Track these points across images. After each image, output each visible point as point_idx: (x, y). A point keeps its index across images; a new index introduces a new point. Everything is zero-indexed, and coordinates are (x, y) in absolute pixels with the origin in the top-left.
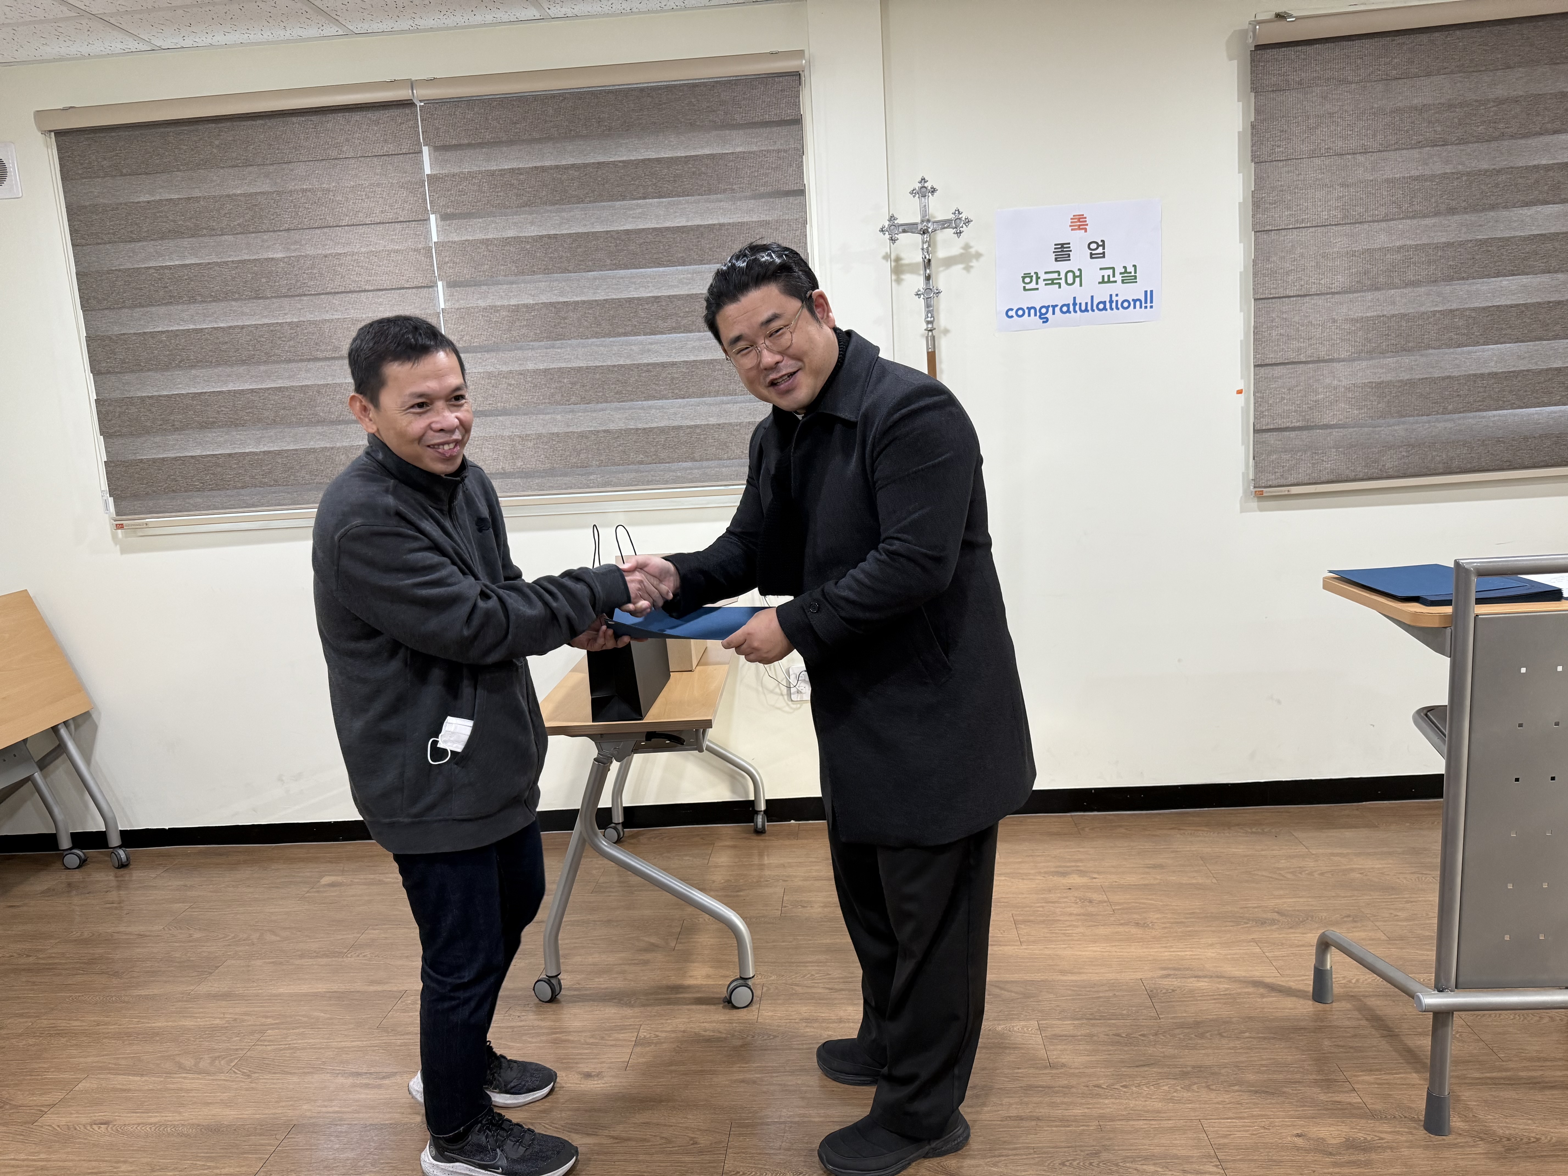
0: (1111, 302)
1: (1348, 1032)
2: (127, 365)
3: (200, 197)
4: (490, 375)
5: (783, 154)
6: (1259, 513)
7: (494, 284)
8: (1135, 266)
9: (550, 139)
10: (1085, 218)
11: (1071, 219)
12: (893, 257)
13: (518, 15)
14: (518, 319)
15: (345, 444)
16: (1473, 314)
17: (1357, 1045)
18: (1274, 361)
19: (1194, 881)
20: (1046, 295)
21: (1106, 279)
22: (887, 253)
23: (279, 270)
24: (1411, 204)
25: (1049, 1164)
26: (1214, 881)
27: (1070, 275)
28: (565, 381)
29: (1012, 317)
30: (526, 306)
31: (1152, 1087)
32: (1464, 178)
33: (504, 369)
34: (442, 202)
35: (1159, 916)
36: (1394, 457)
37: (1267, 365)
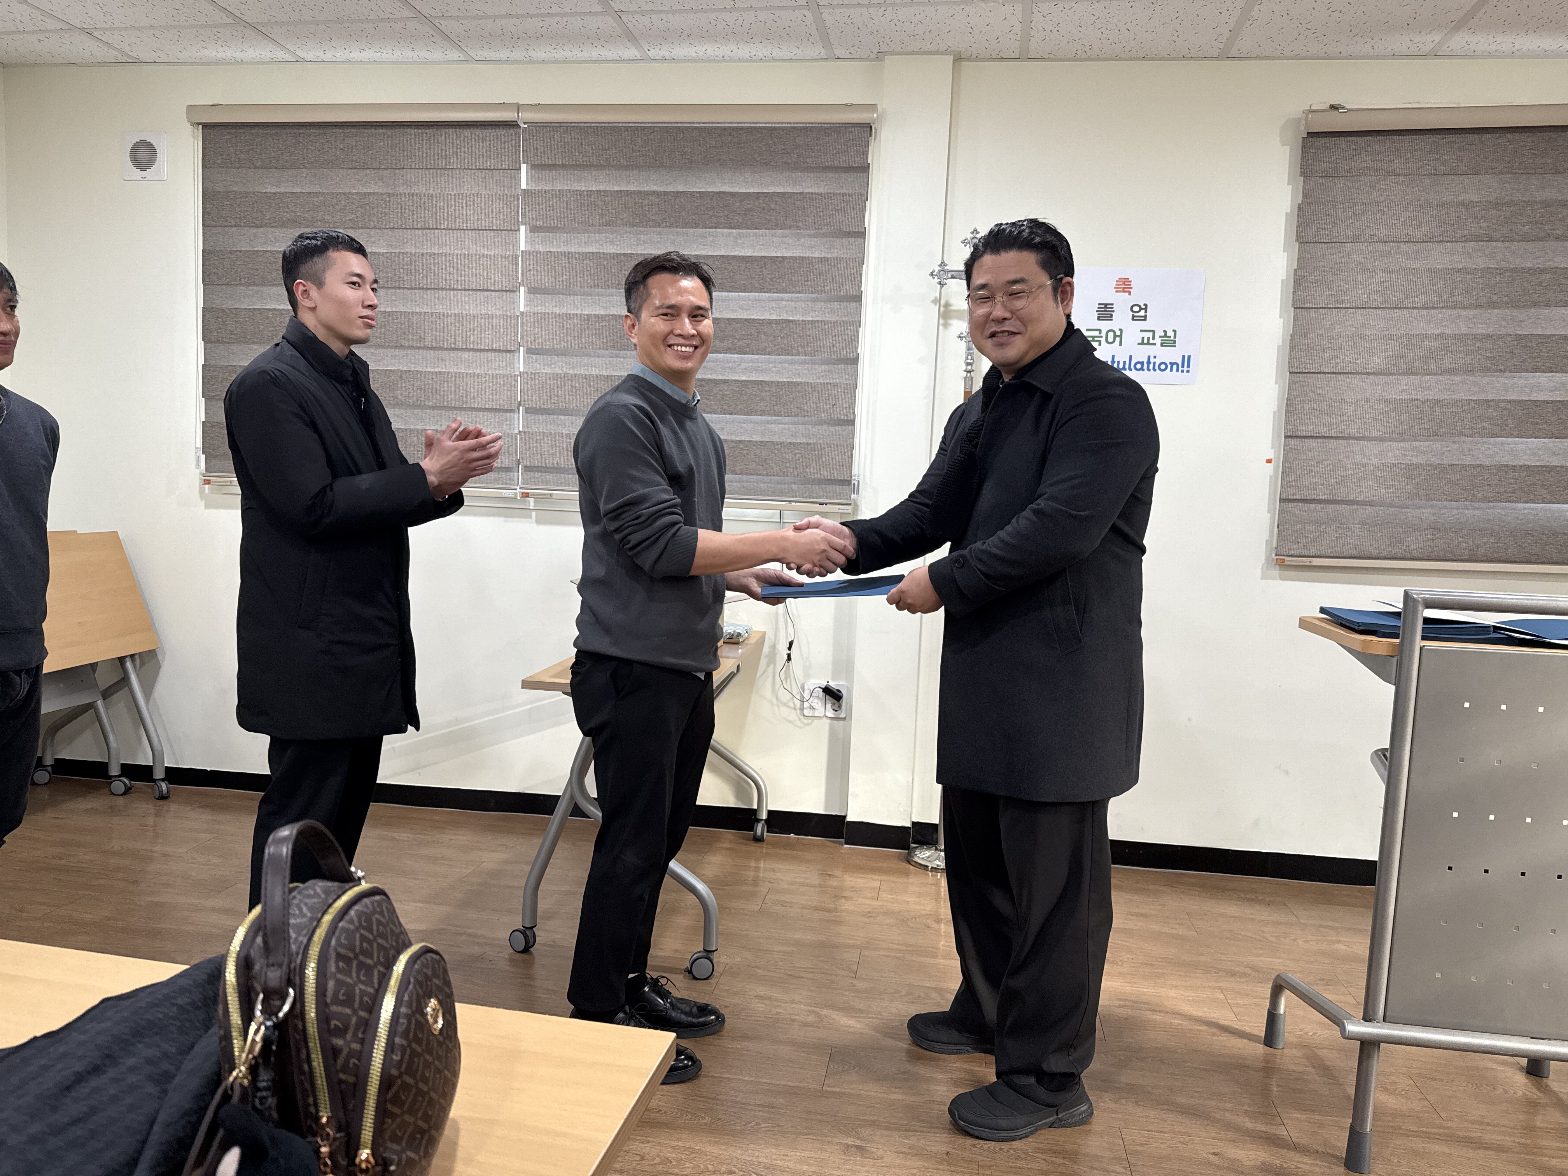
0: (1149, 363)
1: (1293, 1076)
2: (233, 336)
3: (320, 193)
4: (556, 376)
5: (846, 198)
6: (1280, 582)
7: (570, 294)
8: (1175, 331)
9: (636, 167)
10: (1131, 281)
11: (1117, 281)
12: (942, 302)
13: (621, 54)
14: (588, 328)
15: (418, 427)
16: (1509, 407)
18: (1304, 434)
19: (1175, 932)
21: (1145, 341)
22: (937, 297)
23: (380, 263)
24: (1452, 294)
26: (1195, 934)
27: (1111, 335)
30: (597, 316)
32: (1507, 274)
33: (570, 372)
34: (532, 214)
35: (1131, 956)
36: (1420, 538)
37: (1297, 437)
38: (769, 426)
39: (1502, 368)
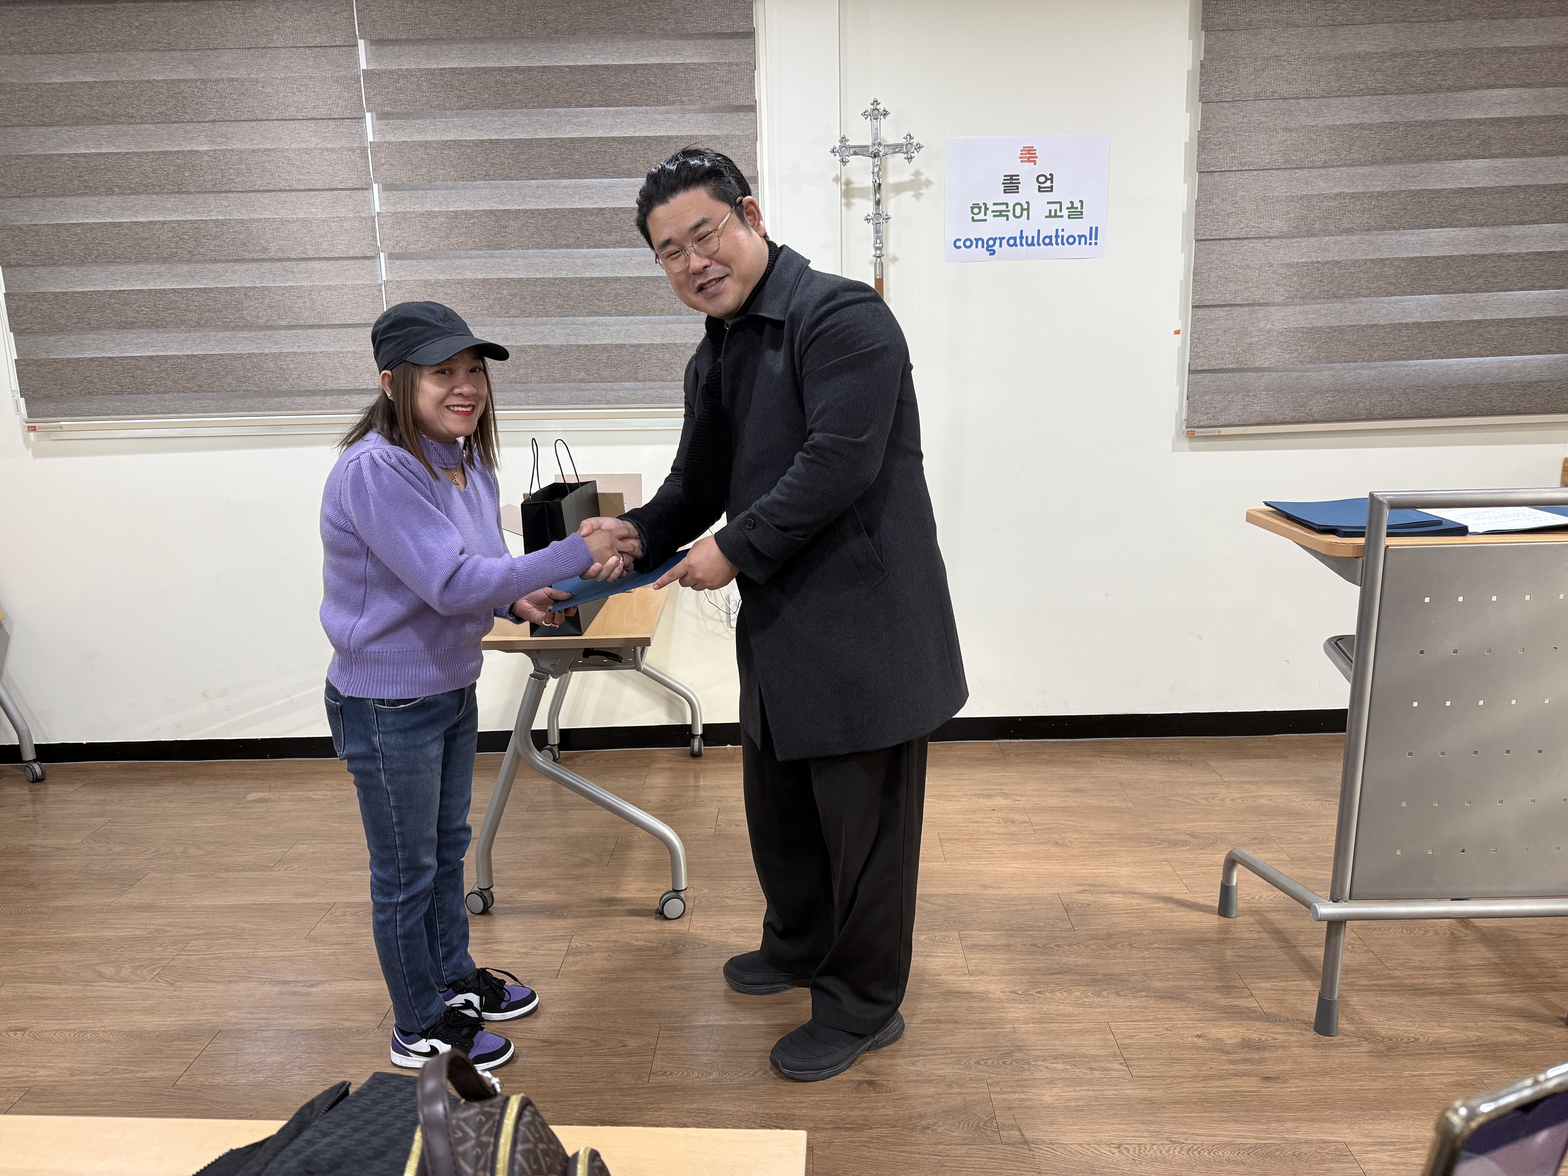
0: (1057, 236)
1: (1249, 944)
2: (38, 258)
3: (118, 81)
5: (734, 68)
6: (1190, 453)
7: (432, 189)
8: (1081, 202)
9: (493, 39)
10: (1035, 150)
11: (1021, 150)
12: (843, 180)
14: (457, 227)
15: (273, 351)
16: (1402, 265)
17: (1257, 955)
18: (1211, 303)
19: (1112, 805)
20: (993, 227)
21: (1053, 214)
22: (837, 176)
23: (204, 164)
24: (1350, 152)
25: (965, 1063)
26: (1131, 805)
27: (1018, 208)
28: (505, 292)
29: (960, 247)
30: (465, 213)
31: (1065, 993)
32: (1401, 129)
33: (442, 277)
34: (379, 99)
35: (1078, 836)
36: (1321, 401)
37: (1205, 306)
38: (669, 326)
39: (1396, 225)
